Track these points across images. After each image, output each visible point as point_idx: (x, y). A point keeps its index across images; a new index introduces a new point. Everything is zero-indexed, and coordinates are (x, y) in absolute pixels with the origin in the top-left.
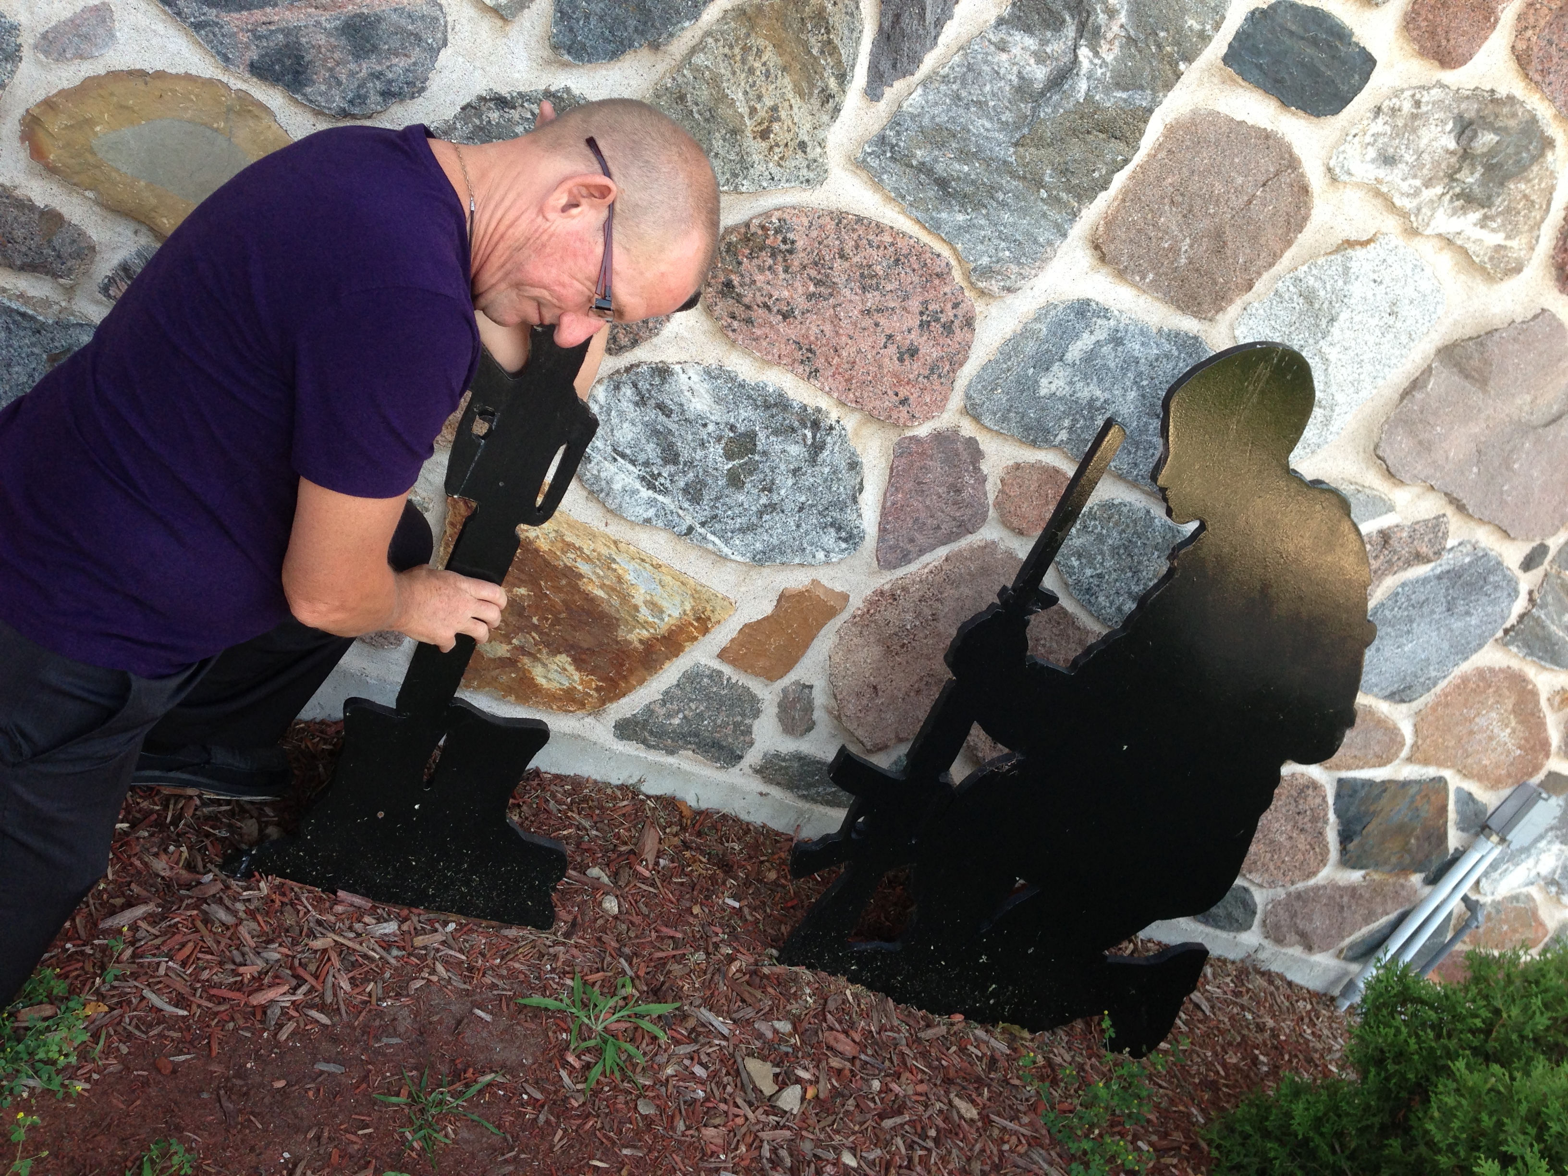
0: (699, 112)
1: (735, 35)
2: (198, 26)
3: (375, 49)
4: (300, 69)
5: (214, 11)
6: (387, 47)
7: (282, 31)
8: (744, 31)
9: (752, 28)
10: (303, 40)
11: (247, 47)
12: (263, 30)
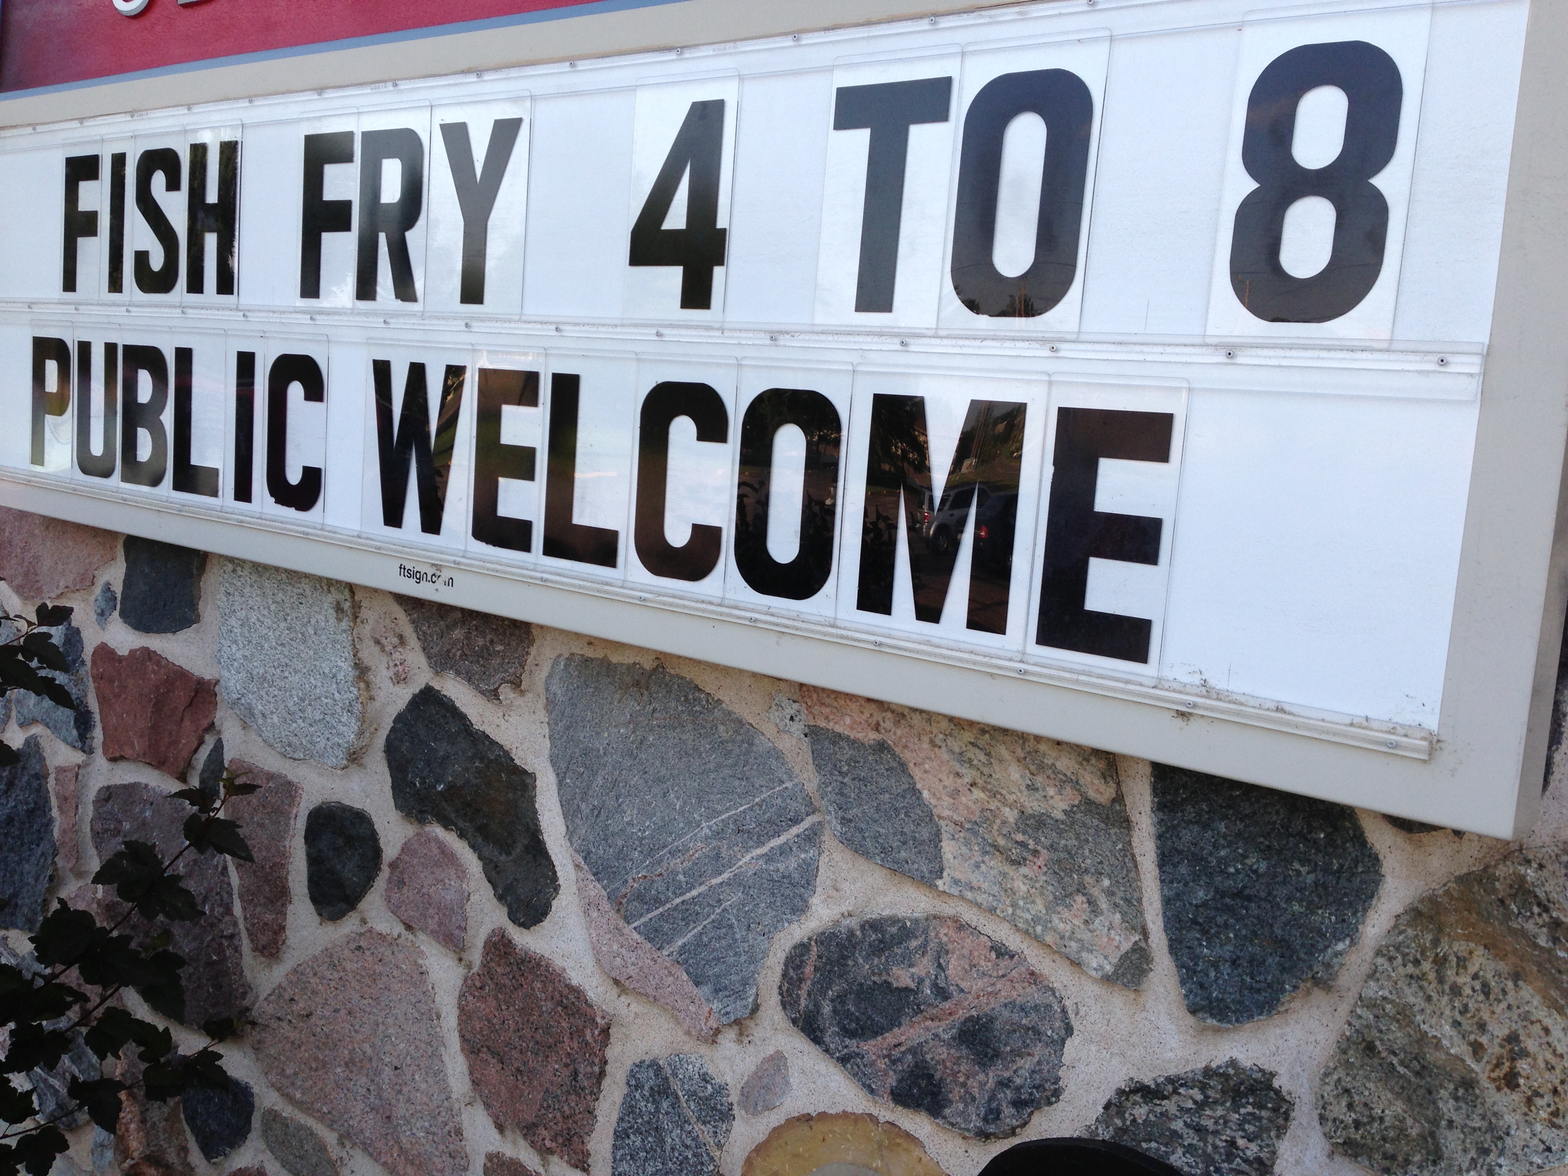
0: (1402, 1063)
1: (1419, 945)
2: (843, 1060)
3: (997, 1054)
4: (935, 1090)
5: (854, 1042)
6: (1008, 1048)
7: (909, 1050)
8: (1429, 937)
9: (1440, 930)
10: (928, 1057)
11: (886, 1074)
12: (896, 1053)
